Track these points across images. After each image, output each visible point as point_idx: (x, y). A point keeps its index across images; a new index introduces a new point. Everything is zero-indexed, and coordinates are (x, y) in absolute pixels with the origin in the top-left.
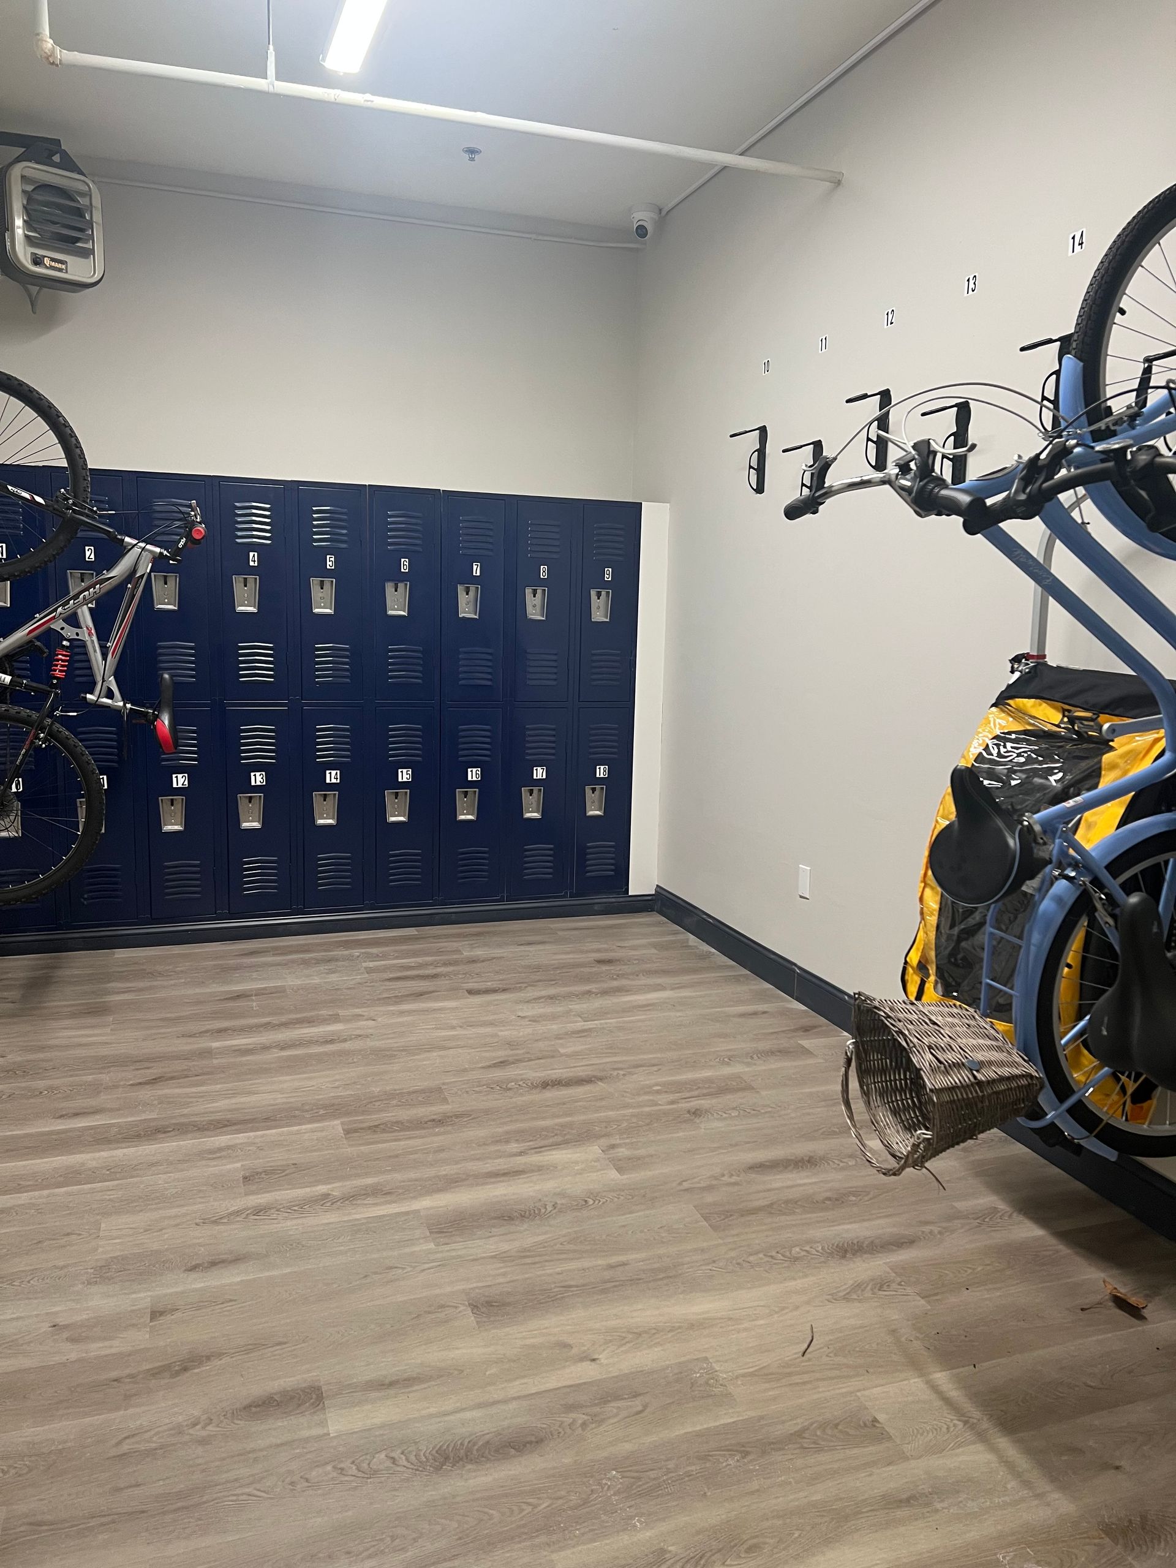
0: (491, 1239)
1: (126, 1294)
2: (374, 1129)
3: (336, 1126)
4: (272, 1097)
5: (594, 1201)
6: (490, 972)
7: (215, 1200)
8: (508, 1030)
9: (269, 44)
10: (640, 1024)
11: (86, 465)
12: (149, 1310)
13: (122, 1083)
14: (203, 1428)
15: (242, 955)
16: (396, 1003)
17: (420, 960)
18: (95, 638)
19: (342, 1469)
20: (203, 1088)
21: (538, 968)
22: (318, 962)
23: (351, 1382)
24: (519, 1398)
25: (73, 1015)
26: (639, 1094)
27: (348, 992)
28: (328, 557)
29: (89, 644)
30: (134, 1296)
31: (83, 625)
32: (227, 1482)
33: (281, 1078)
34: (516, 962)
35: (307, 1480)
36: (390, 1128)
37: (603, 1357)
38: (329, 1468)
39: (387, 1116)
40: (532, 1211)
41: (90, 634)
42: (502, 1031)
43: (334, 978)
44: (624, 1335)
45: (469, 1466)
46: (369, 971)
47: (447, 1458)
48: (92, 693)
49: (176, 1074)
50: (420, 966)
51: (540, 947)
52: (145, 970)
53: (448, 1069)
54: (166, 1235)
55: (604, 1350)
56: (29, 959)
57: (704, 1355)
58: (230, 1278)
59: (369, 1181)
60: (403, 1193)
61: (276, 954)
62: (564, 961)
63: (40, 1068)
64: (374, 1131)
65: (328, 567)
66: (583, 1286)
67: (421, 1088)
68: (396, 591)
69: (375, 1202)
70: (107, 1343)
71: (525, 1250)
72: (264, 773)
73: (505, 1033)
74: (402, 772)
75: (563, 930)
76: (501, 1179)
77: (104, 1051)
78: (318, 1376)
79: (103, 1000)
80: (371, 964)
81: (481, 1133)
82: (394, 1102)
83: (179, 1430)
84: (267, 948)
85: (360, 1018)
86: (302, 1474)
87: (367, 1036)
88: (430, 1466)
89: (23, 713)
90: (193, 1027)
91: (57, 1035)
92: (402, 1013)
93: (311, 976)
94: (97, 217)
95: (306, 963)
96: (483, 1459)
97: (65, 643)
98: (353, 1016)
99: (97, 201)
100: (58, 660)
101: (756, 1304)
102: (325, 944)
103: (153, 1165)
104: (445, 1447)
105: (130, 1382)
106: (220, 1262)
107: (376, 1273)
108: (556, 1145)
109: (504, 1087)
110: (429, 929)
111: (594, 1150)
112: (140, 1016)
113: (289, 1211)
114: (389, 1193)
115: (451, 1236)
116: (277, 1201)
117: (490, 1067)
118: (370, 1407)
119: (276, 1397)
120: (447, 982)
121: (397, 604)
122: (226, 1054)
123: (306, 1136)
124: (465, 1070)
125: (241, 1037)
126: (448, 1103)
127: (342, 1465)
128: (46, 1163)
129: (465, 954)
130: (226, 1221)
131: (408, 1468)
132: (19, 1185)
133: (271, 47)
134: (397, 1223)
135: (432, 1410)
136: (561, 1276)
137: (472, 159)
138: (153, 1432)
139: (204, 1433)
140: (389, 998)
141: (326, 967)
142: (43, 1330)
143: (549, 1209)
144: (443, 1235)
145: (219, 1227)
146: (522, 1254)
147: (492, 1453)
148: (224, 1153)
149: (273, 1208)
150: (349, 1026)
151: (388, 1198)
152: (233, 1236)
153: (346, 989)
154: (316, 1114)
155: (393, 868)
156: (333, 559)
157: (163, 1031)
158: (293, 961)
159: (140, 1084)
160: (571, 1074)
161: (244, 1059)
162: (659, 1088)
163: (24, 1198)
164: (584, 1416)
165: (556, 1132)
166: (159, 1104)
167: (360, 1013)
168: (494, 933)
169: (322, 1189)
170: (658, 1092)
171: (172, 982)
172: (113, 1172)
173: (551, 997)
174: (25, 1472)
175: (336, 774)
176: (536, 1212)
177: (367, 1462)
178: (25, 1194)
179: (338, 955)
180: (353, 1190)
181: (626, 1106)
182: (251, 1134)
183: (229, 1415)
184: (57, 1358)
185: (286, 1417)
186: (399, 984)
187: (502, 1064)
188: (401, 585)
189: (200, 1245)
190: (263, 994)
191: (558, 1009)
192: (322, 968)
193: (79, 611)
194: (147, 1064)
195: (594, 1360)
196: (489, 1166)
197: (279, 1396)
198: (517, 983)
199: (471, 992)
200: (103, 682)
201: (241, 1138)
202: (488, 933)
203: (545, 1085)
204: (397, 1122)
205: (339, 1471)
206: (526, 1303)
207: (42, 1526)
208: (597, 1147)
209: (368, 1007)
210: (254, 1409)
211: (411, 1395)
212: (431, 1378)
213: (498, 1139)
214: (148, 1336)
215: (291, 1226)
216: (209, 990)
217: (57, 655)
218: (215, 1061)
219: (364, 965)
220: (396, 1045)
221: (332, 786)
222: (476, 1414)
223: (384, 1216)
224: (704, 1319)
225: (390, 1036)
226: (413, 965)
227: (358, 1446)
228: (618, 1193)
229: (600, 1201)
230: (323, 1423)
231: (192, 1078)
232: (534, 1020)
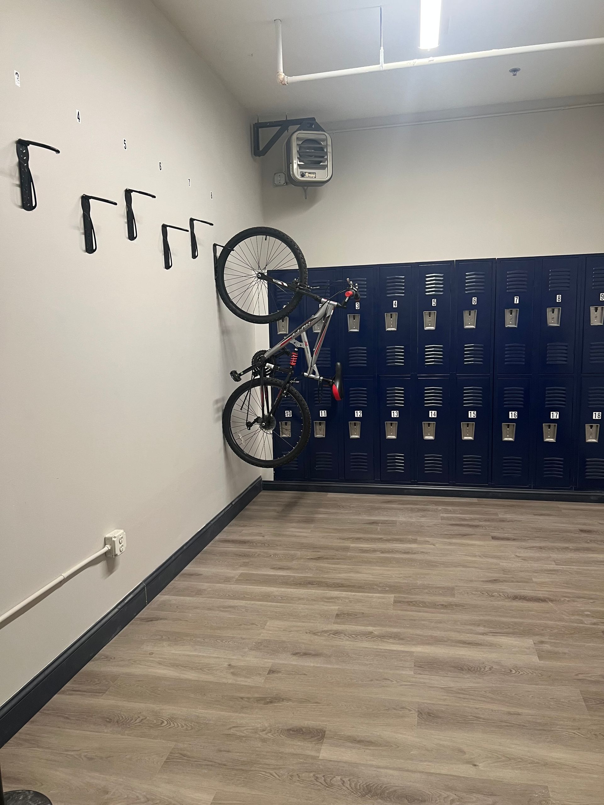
0: (446, 678)
1: (263, 658)
2: (409, 603)
3: (391, 597)
4: (366, 576)
5: (516, 672)
6: (510, 528)
7: (319, 623)
8: (506, 562)
9: (381, 46)
10: (593, 572)
11: (306, 266)
12: (268, 669)
13: (305, 557)
14: (266, 734)
15: (383, 502)
16: (450, 538)
17: (472, 516)
18: (308, 347)
19: (317, 778)
20: (338, 566)
21: (540, 530)
22: (419, 510)
23: (340, 734)
24: (423, 772)
25: (299, 522)
26: (573, 615)
27: (427, 528)
28: (433, 300)
29: (306, 349)
30: (266, 660)
31: (303, 341)
32: (265, 764)
33: (375, 568)
34: (527, 524)
35: (299, 777)
36: (418, 604)
37: (481, 766)
38: (312, 774)
39: (418, 598)
40: (476, 669)
41: (306, 345)
42: (503, 562)
43: (423, 520)
44: (500, 756)
45: (380, 800)
46: (443, 518)
47: (370, 791)
48: (306, 372)
49: (329, 557)
50: (472, 520)
51: (547, 518)
52: (337, 504)
53: (462, 578)
54: (291, 635)
55: (484, 762)
56: (293, 493)
57: (546, 785)
58: (310, 663)
59: (395, 630)
60: (409, 641)
61: (400, 504)
62: (559, 528)
63: (275, 544)
64: (409, 604)
65: (433, 305)
66: (488, 720)
67: (444, 586)
68: (470, 315)
69: (393, 642)
70: (246, 679)
71: (462, 689)
72: (398, 411)
73: (504, 564)
74: (471, 412)
75: (566, 509)
76: (467, 645)
77: (304, 541)
78: (326, 725)
79: (313, 516)
80: (445, 515)
81: (465, 617)
82: (426, 591)
83: (256, 731)
84: (397, 500)
85: (427, 543)
86: (298, 773)
87: (427, 553)
88: (360, 793)
89: (278, 381)
90: (346, 535)
91: (288, 530)
92: (450, 544)
93: (412, 517)
94: (330, 149)
95: (412, 510)
96: (389, 799)
97: (296, 349)
98: (425, 541)
99: (329, 142)
100: (293, 357)
101: (596, 763)
102: (425, 501)
103: (300, 599)
104: (372, 785)
105: (246, 701)
106: (308, 654)
107: (377, 680)
108: (507, 634)
109: (490, 594)
110: (485, 500)
111: (529, 642)
112: (326, 526)
113: (350, 636)
114: (403, 639)
115: (424, 670)
116: (347, 630)
117: (487, 581)
118: (344, 749)
119: (304, 730)
120: (483, 530)
121: (470, 323)
122: (355, 551)
123: (374, 600)
124: (471, 581)
125: (366, 543)
126: (454, 597)
127: (318, 776)
128: (258, 589)
129: (500, 516)
130: (319, 634)
131: (349, 789)
132: (244, 596)
133: (382, 48)
134: (400, 655)
135: (374, 763)
136: (477, 710)
137: (515, 75)
138: (245, 728)
139: (265, 736)
140: (447, 534)
141: (421, 514)
142: (224, 666)
143: (487, 669)
144: (421, 669)
145: (315, 637)
146: (460, 691)
147: (395, 798)
148: (333, 600)
149: (343, 633)
150: (420, 546)
151: (401, 642)
152: (320, 642)
153: (427, 526)
154: (384, 589)
155: (465, 465)
156: (435, 301)
157: (332, 534)
158: (407, 508)
159: (312, 559)
160: (533, 594)
161: (362, 554)
162: (589, 613)
163: (243, 603)
164: (455, 796)
165: (510, 626)
166: (316, 570)
167: (429, 540)
168: (522, 507)
169: (370, 629)
170: (587, 616)
171: (346, 511)
172: (284, 599)
173: (541, 548)
174: (189, 729)
175: (435, 413)
176: (478, 669)
177: (331, 778)
178: (245, 601)
179: (430, 508)
180: (385, 633)
181: (560, 620)
182: (350, 593)
183: (280, 731)
184: (224, 680)
185: (304, 741)
186: (456, 528)
187: (495, 581)
188: (472, 312)
189: (303, 643)
190: (385, 523)
191: (544, 555)
192: (419, 514)
193: (302, 334)
194: (319, 550)
195: (475, 765)
196: (463, 637)
197: (305, 729)
198: (523, 537)
199: (494, 538)
200: (311, 367)
201: (344, 594)
202: (518, 506)
203: (516, 598)
204: (422, 602)
205: (316, 778)
206: (450, 720)
207: (185, 756)
208: (532, 640)
209: (434, 537)
210: (291, 732)
211: (368, 751)
212: (380, 745)
213: (474, 623)
214: (263, 681)
215: (346, 644)
216: (361, 518)
217: (293, 355)
218: (349, 554)
219: (442, 515)
220: (440, 560)
221: (433, 419)
222: (396, 773)
223: (395, 650)
224: (556, 762)
225: (439, 555)
226: (468, 518)
227: (330, 769)
228: (533, 670)
229: (520, 673)
230: (318, 751)
231: (335, 560)
232: (525, 559)
